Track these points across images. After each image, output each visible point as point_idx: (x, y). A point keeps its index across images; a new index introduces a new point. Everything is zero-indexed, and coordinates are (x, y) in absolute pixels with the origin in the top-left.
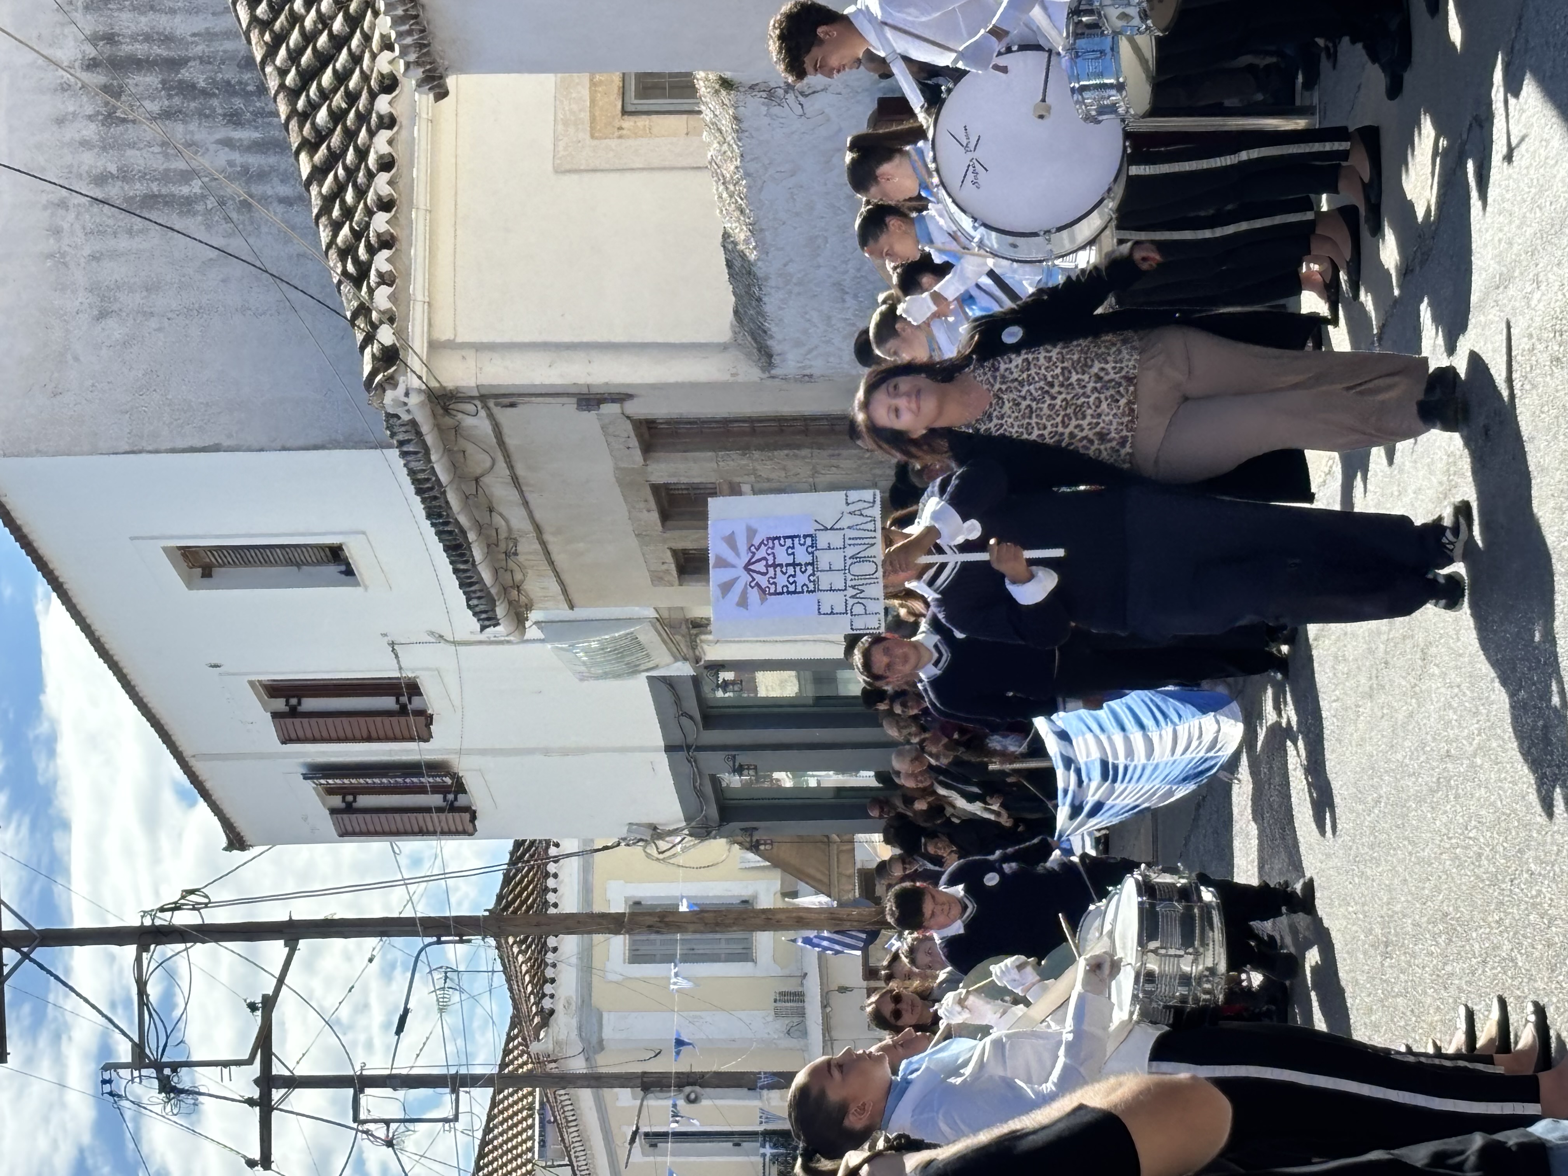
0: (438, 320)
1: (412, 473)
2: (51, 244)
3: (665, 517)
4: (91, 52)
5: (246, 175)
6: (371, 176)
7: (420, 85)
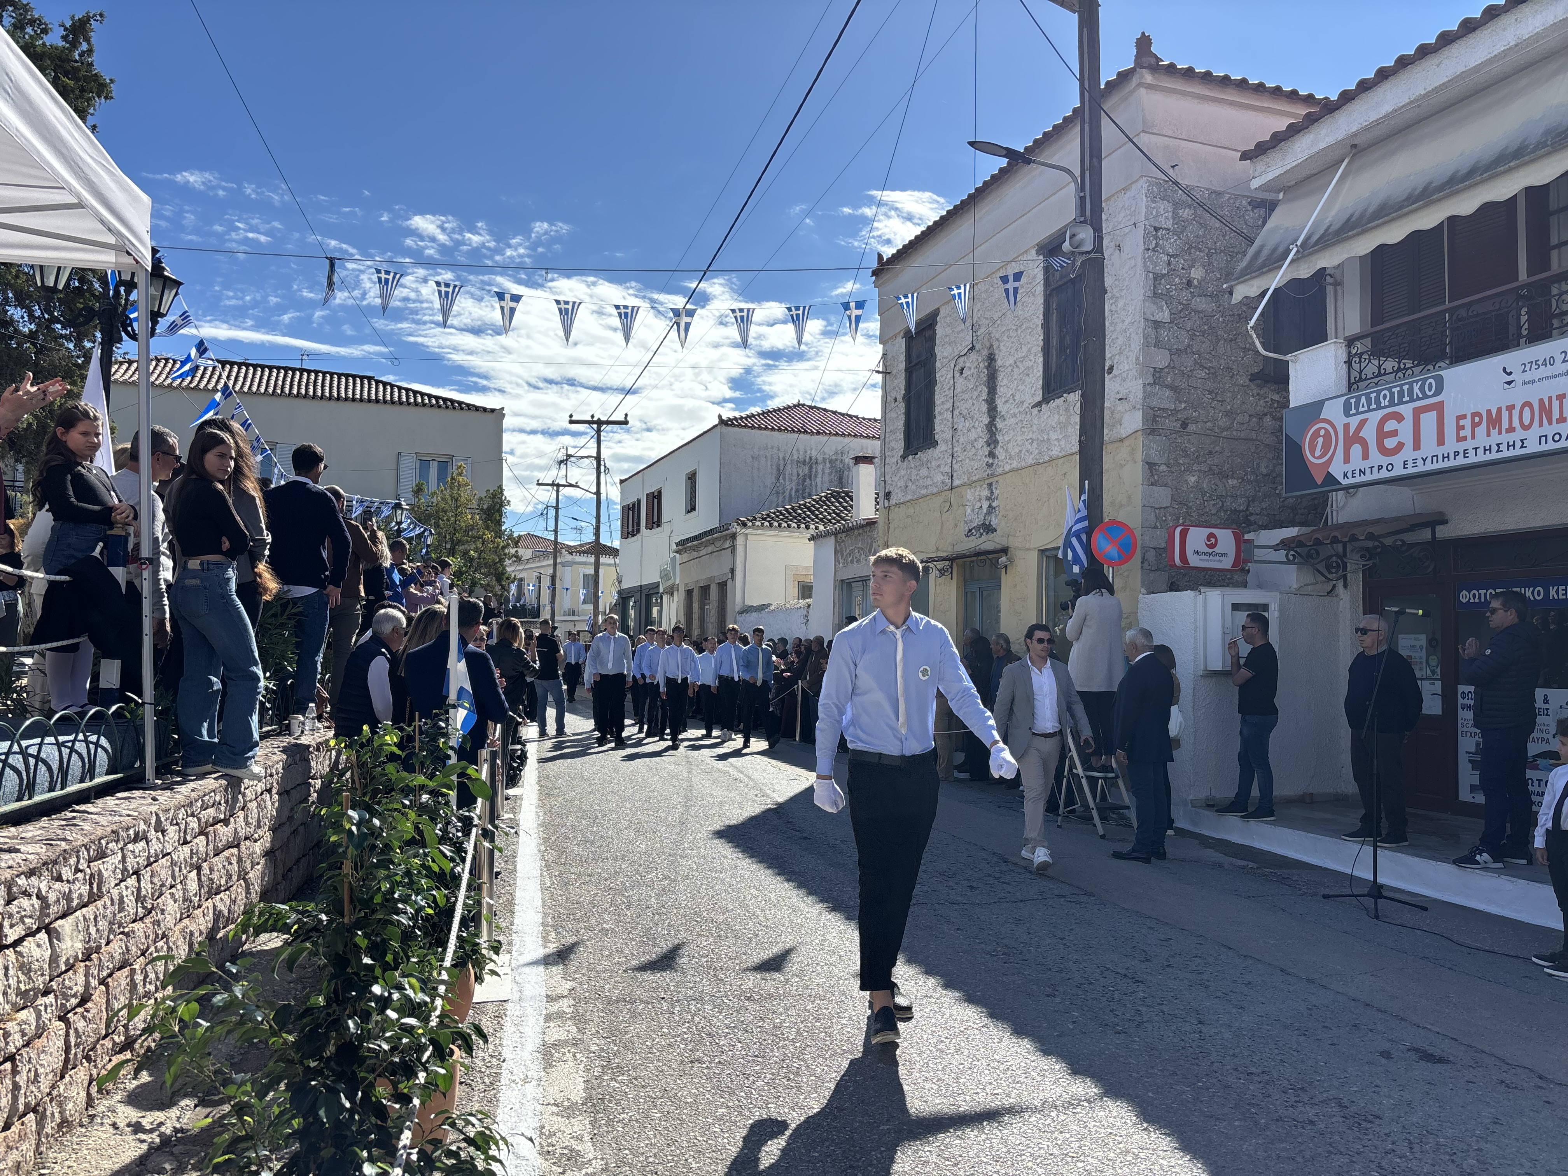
0: (752, 536)
1: (715, 528)
2: (770, 447)
3: (702, 587)
4: (814, 458)
5: (785, 493)
6: (786, 522)
7: (812, 535)
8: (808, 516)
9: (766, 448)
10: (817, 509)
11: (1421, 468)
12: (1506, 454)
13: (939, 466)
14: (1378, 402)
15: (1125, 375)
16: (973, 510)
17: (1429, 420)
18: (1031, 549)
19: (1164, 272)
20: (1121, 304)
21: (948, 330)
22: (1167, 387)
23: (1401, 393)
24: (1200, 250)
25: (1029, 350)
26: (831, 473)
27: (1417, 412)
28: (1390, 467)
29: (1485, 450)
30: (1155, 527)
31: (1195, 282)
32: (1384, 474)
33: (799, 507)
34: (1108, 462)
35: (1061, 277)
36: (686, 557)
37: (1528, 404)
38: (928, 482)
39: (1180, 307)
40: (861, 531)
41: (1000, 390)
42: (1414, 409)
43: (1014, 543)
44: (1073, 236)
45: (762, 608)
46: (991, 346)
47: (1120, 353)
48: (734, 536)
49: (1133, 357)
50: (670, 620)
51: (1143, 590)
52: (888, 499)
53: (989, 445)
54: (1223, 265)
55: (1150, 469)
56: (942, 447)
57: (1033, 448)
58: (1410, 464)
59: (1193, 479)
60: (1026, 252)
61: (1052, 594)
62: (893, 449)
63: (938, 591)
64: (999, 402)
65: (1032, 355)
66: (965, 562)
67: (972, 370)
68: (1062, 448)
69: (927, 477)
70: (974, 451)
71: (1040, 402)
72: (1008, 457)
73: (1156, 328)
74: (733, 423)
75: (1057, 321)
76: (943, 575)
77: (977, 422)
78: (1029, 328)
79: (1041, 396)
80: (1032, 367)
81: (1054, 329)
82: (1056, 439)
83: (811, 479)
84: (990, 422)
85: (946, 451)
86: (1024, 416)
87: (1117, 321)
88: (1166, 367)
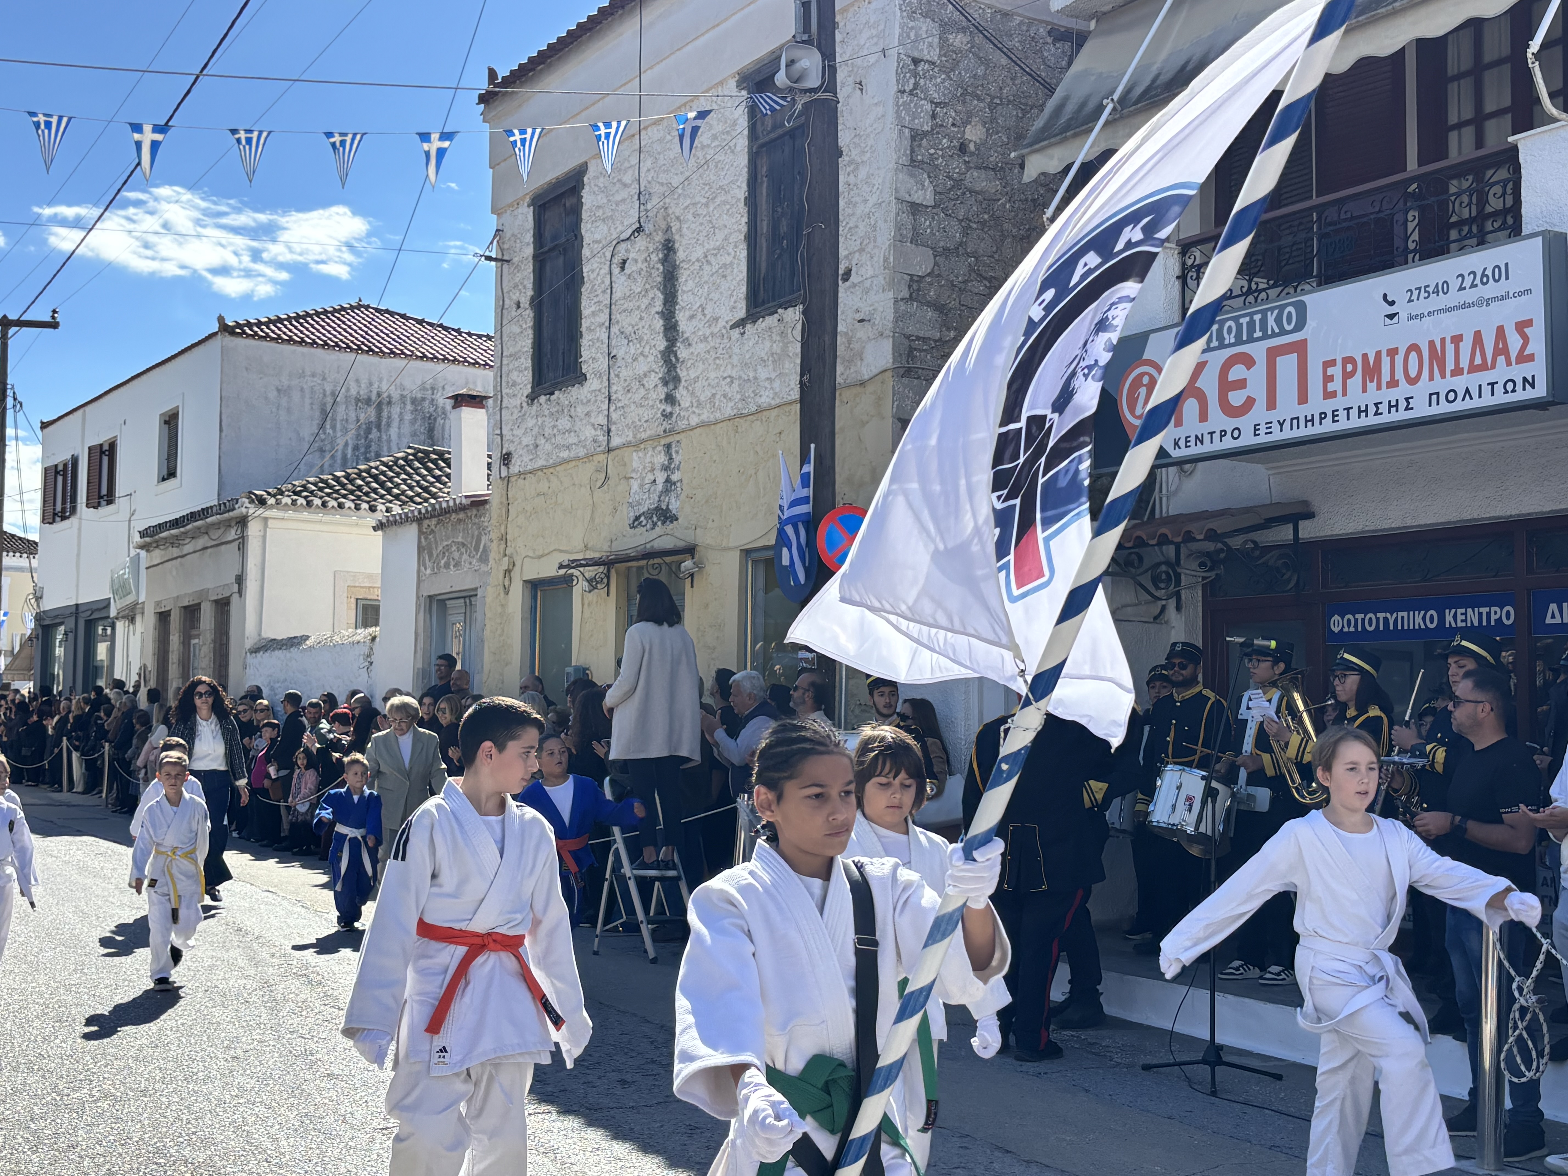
0: (276, 521)
1: (211, 507)
2: (308, 373)
3: (185, 608)
4: (385, 395)
5: (333, 451)
6: (336, 499)
7: (380, 521)
8: (375, 491)
9: (302, 375)
10: (390, 479)
11: (1277, 436)
12: (1386, 418)
13: (588, 414)
14: (1220, 337)
15: (867, 284)
16: (641, 486)
17: (1287, 365)
18: (729, 549)
19: (926, 128)
20: (863, 173)
21: (601, 199)
22: (929, 304)
23: (1251, 325)
24: (979, 99)
25: (726, 239)
26: (413, 422)
27: (1273, 354)
28: (1236, 434)
29: (1360, 412)
31: (972, 147)
32: (1229, 443)
33: (359, 475)
34: (842, 413)
35: (775, 127)
36: (157, 556)
37: (1414, 348)
38: (572, 439)
39: (950, 183)
40: (461, 515)
41: (683, 299)
42: (1268, 349)
43: (704, 538)
44: (791, 63)
45: (293, 642)
46: (669, 228)
47: (861, 250)
48: (243, 522)
49: (879, 256)
50: (129, 664)
52: (507, 465)
53: (666, 383)
54: (1011, 123)
56: (593, 383)
57: (734, 391)
58: (1263, 430)
60: (721, 83)
62: (514, 384)
63: (587, 614)
64: (681, 317)
65: (732, 246)
66: (629, 568)
67: (640, 265)
68: (776, 393)
69: (569, 431)
70: (642, 392)
71: (743, 320)
72: (695, 404)
73: (913, 214)
74: (244, 332)
75: (768, 195)
76: (595, 588)
77: (648, 347)
78: (725, 202)
79: (744, 311)
80: (731, 264)
81: (764, 207)
82: (768, 379)
83: (379, 430)
84: (667, 348)
85: (600, 391)
86: (718, 341)
87: (857, 199)
88: (929, 275)
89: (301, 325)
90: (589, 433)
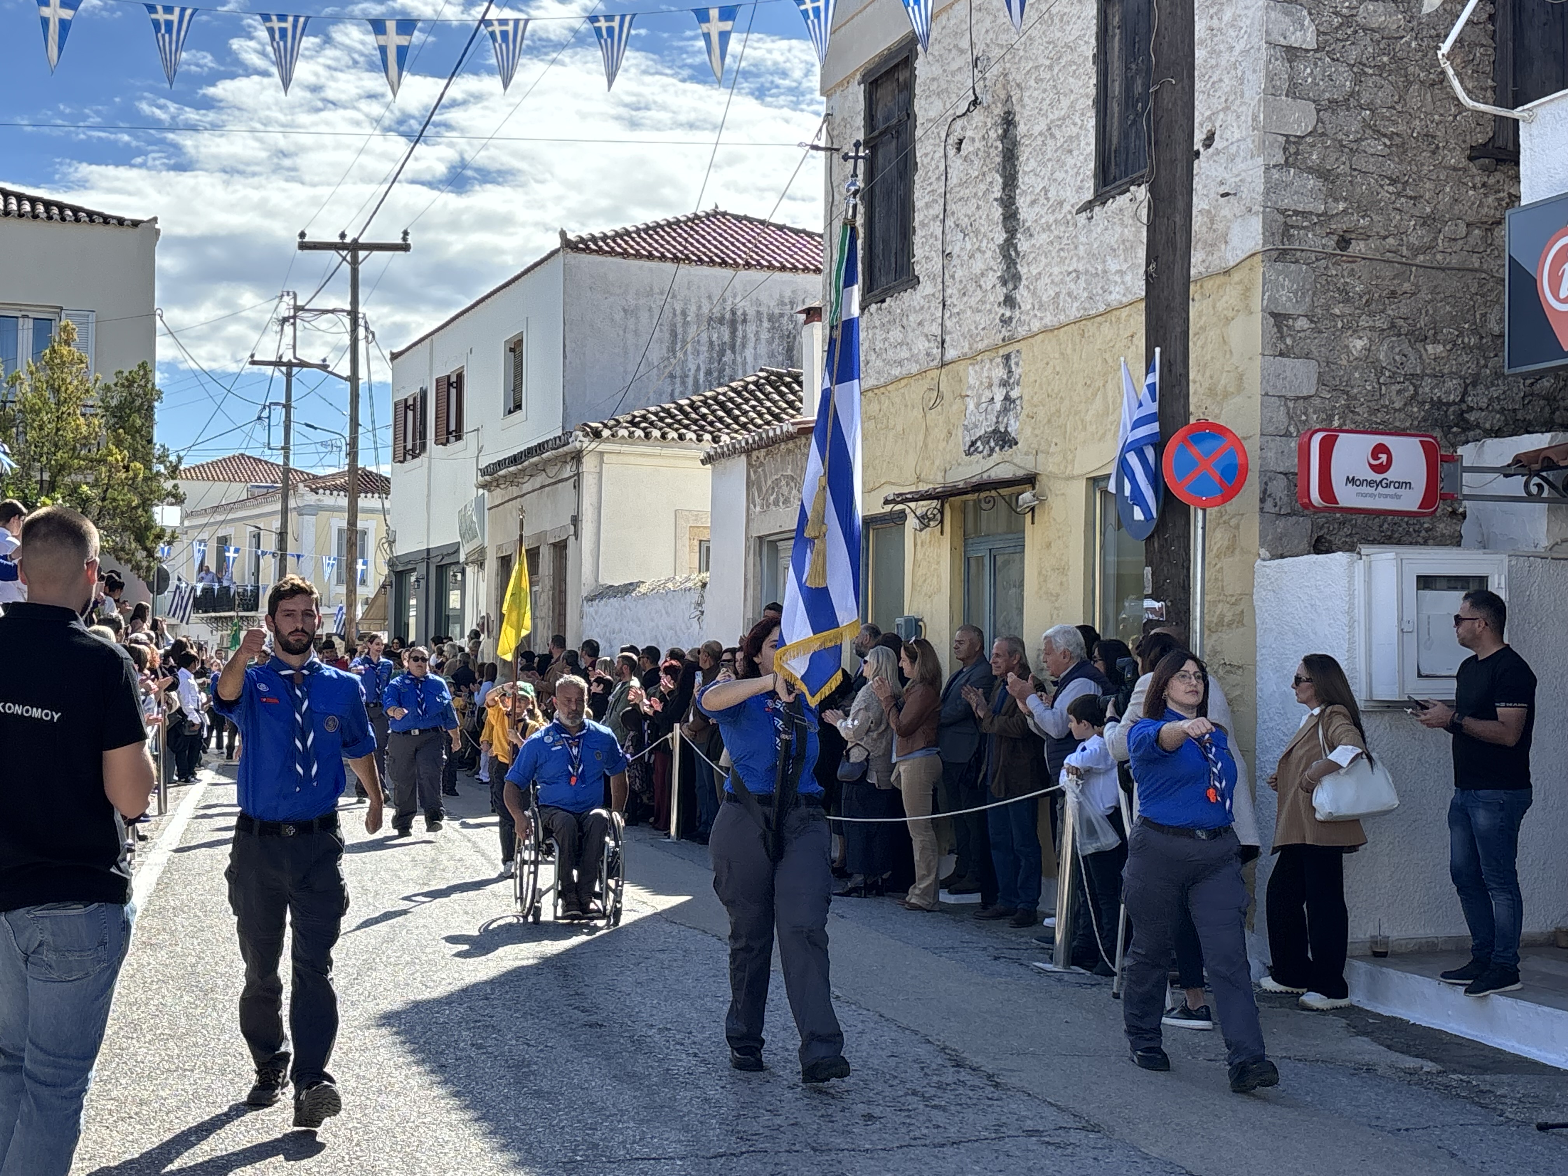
0: (614, 456)
1: (547, 442)
2: (656, 290)
4: (739, 313)
5: (685, 376)
6: (677, 430)
7: (708, 453)
8: (720, 420)
9: (650, 293)
10: (738, 407)
13: (921, 323)
16: (978, 406)
18: (1075, 477)
20: (1227, 16)
21: (937, 70)
22: (1310, 170)
25: (1072, 106)
26: (770, 342)
30: (1287, 434)
36: (498, 495)
38: (904, 354)
39: (1337, 20)
40: (791, 445)
41: (1024, 181)
43: (1047, 466)
45: (628, 589)
46: (1009, 98)
47: (1226, 109)
48: (577, 457)
49: (1247, 113)
50: (479, 612)
51: (1263, 552)
53: (1005, 283)
55: (1278, 326)
56: (926, 288)
57: (1079, 288)
59: (1358, 344)
61: (1112, 558)
63: (920, 556)
64: (1022, 202)
65: (1078, 114)
66: (965, 502)
67: (977, 144)
68: (1127, 289)
69: (901, 344)
70: (979, 293)
71: (1090, 202)
72: (1037, 307)
73: (1290, 61)
74: (588, 247)
75: (1121, 49)
76: (928, 526)
77: (985, 241)
78: (1072, 62)
79: (1092, 191)
80: (1078, 136)
81: (1116, 64)
82: (1118, 272)
83: (734, 352)
84: (1006, 240)
85: (933, 295)
86: (1062, 229)
87: (1222, 47)
88: (1310, 134)
89: (651, 236)
90: (921, 345)
